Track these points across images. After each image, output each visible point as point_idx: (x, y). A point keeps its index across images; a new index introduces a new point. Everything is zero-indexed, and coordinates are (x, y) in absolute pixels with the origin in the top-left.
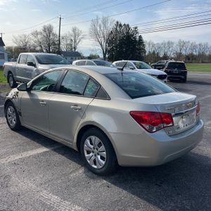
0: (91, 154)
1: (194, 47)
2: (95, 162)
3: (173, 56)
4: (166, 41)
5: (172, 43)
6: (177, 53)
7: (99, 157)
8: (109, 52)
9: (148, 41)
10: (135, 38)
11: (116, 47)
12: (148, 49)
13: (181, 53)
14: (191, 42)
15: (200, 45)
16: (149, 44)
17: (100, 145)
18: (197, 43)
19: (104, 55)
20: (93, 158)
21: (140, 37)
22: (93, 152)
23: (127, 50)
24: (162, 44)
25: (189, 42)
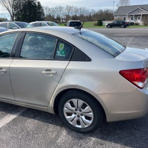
0: (73, 116)
1: (77, 10)
2: (78, 123)
3: (63, 17)
4: (58, 6)
5: (62, 8)
6: (66, 15)
7: (83, 117)
8: (16, 15)
9: (45, 6)
10: (34, 3)
11: (21, 11)
12: (46, 13)
13: (69, 15)
14: (74, 7)
15: (80, 9)
16: (46, 9)
17: (84, 106)
18: (79, 8)
19: (12, 17)
20: (76, 119)
21: (39, 3)
22: (75, 114)
23: (30, 14)
24: (55, 8)
25: (73, 7)
